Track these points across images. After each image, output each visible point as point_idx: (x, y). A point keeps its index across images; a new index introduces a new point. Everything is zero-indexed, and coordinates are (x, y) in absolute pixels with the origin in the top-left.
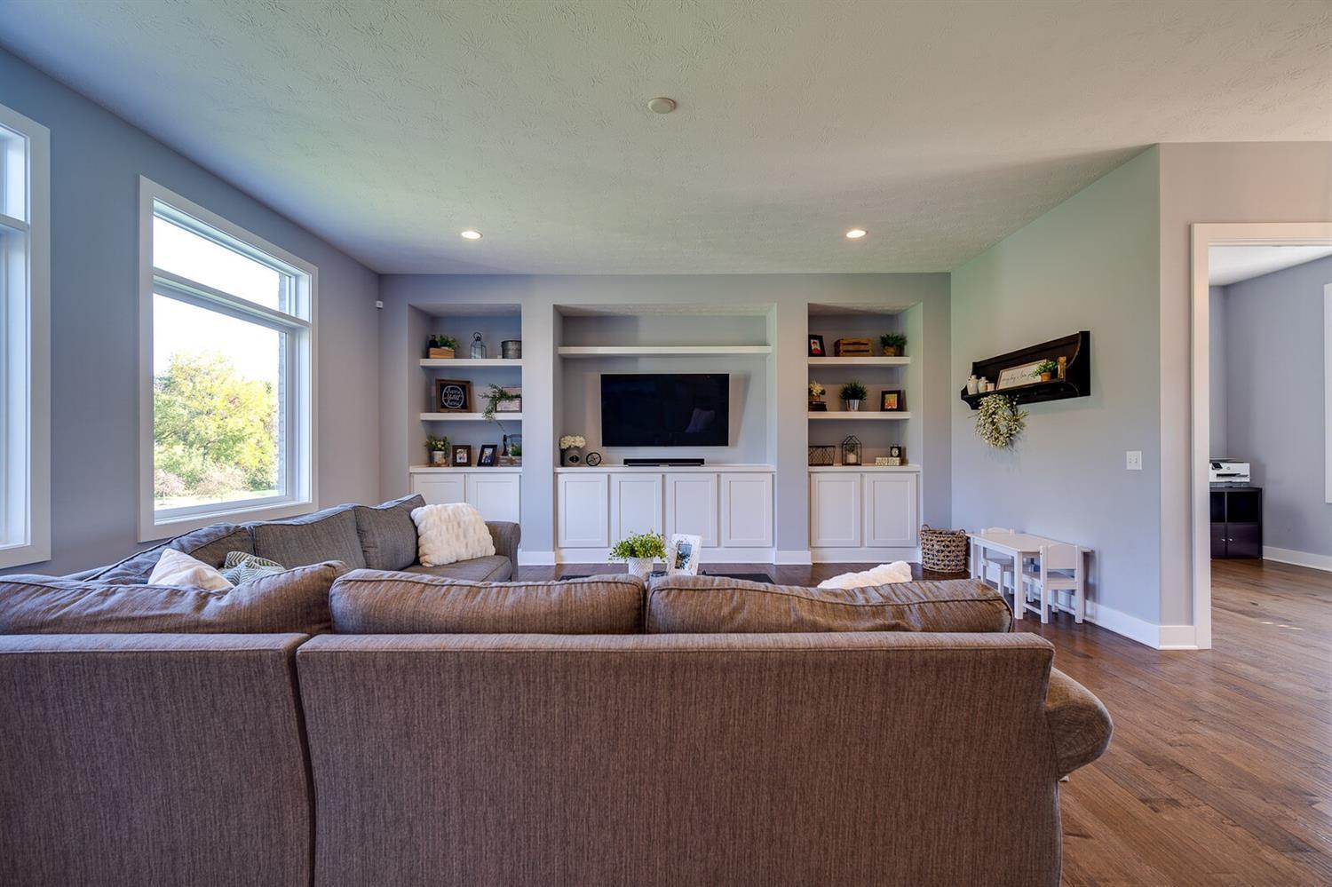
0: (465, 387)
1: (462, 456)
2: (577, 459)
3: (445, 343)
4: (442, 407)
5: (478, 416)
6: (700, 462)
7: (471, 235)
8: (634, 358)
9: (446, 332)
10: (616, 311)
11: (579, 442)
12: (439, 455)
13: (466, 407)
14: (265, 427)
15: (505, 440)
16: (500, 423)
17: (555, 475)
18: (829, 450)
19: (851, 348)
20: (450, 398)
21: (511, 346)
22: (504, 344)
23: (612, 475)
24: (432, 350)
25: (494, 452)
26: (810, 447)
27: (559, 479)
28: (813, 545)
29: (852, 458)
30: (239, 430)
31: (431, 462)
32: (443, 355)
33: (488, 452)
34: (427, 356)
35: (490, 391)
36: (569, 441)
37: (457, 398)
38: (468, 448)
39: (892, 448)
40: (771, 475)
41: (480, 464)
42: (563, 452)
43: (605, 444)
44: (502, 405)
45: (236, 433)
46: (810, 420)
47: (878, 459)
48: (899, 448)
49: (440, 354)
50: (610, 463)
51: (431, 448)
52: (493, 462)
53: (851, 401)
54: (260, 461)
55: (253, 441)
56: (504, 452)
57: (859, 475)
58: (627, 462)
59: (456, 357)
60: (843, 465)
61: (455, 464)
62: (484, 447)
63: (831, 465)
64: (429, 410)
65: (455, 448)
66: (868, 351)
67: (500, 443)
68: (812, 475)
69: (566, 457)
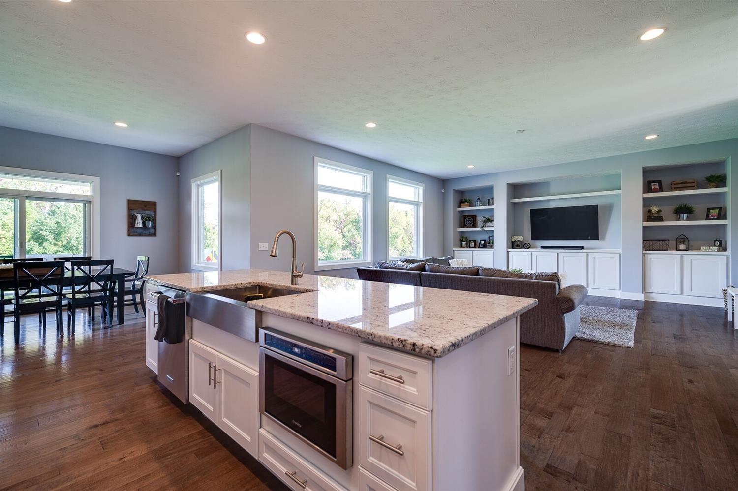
0: (474, 217)
1: (472, 244)
2: (519, 246)
3: (466, 201)
4: (465, 226)
5: (478, 229)
6: (582, 248)
7: (472, 167)
8: (548, 201)
9: (467, 197)
10: (537, 182)
11: (520, 238)
12: (464, 244)
13: (474, 225)
14: (405, 231)
15: (489, 238)
16: (486, 231)
17: (508, 252)
18: (666, 242)
19: (680, 186)
20: (468, 222)
21: (491, 201)
22: (488, 200)
23: (533, 253)
24: (461, 205)
25: (485, 243)
26: (643, 240)
27: (510, 254)
28: (646, 291)
29: (682, 246)
30: (396, 233)
31: (461, 246)
32: (466, 206)
33: (483, 242)
34: (460, 207)
35: (483, 219)
36: (515, 238)
37: (470, 222)
38: (475, 241)
39: (715, 241)
40: (619, 255)
41: (479, 247)
42: (513, 243)
43: (533, 239)
44: (488, 224)
45: (395, 234)
46: (643, 227)
47: (702, 248)
48: (720, 242)
49: (465, 206)
50: (535, 247)
51: (461, 241)
52: (484, 246)
53: (681, 215)
54: (403, 247)
55: (401, 238)
56: (488, 244)
57: (680, 256)
58: (542, 247)
59: (470, 206)
60: (677, 250)
61: (470, 247)
62: (481, 241)
63: (667, 250)
64: (461, 227)
65: (470, 241)
66: (694, 186)
67: (487, 239)
68: (646, 255)
69: (514, 245)
